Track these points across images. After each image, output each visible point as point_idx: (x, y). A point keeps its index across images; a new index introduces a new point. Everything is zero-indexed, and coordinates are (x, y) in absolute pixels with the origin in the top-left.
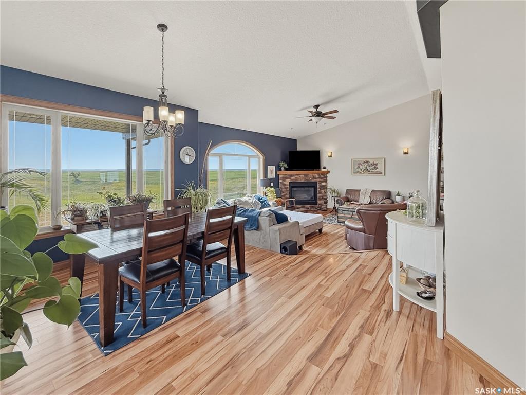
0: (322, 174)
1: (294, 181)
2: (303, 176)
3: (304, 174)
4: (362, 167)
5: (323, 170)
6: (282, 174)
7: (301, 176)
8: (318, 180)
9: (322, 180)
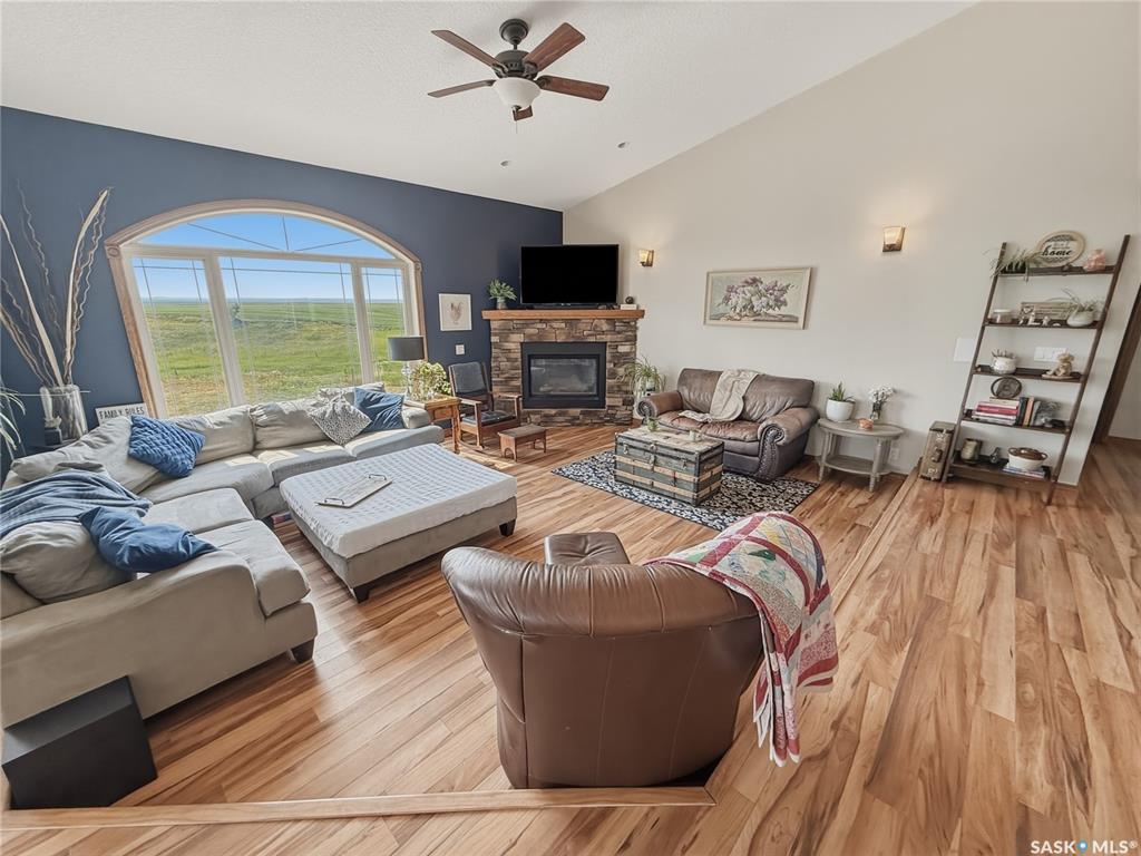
0: (620, 320)
1: (535, 339)
2: (563, 325)
3: (565, 321)
4: (738, 300)
5: (624, 307)
6: (497, 318)
7: (555, 325)
8: (607, 338)
9: (619, 337)
